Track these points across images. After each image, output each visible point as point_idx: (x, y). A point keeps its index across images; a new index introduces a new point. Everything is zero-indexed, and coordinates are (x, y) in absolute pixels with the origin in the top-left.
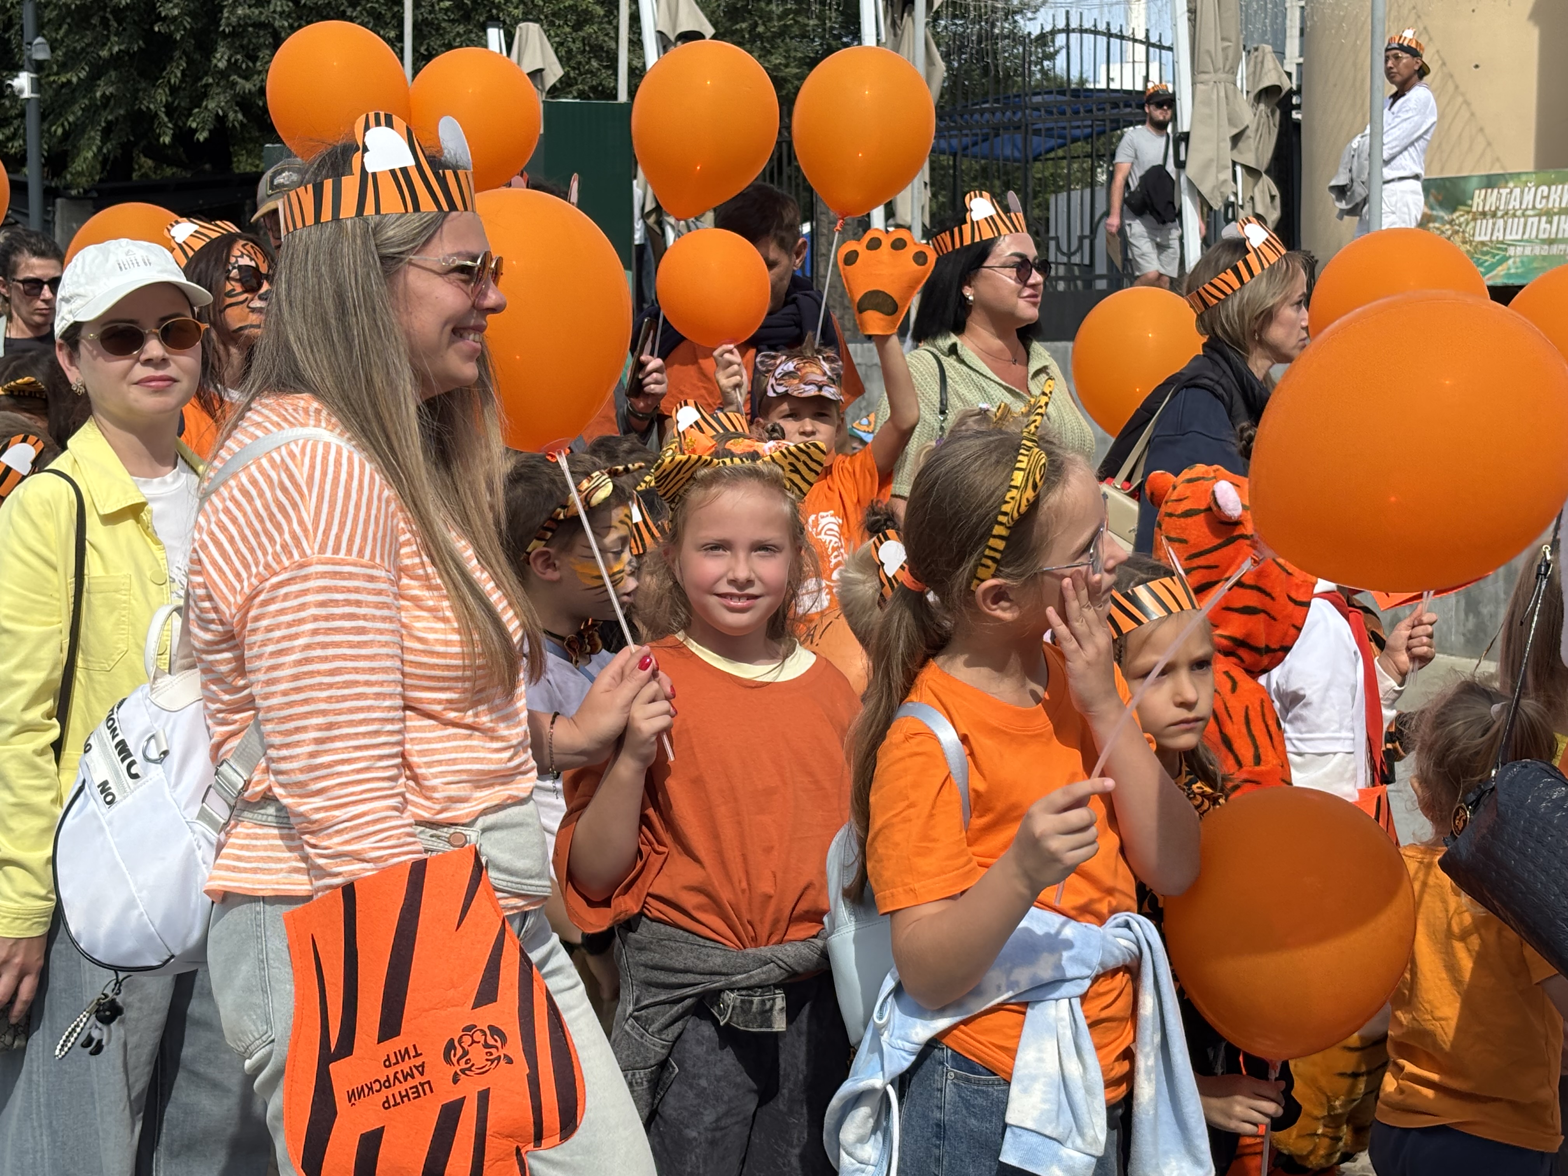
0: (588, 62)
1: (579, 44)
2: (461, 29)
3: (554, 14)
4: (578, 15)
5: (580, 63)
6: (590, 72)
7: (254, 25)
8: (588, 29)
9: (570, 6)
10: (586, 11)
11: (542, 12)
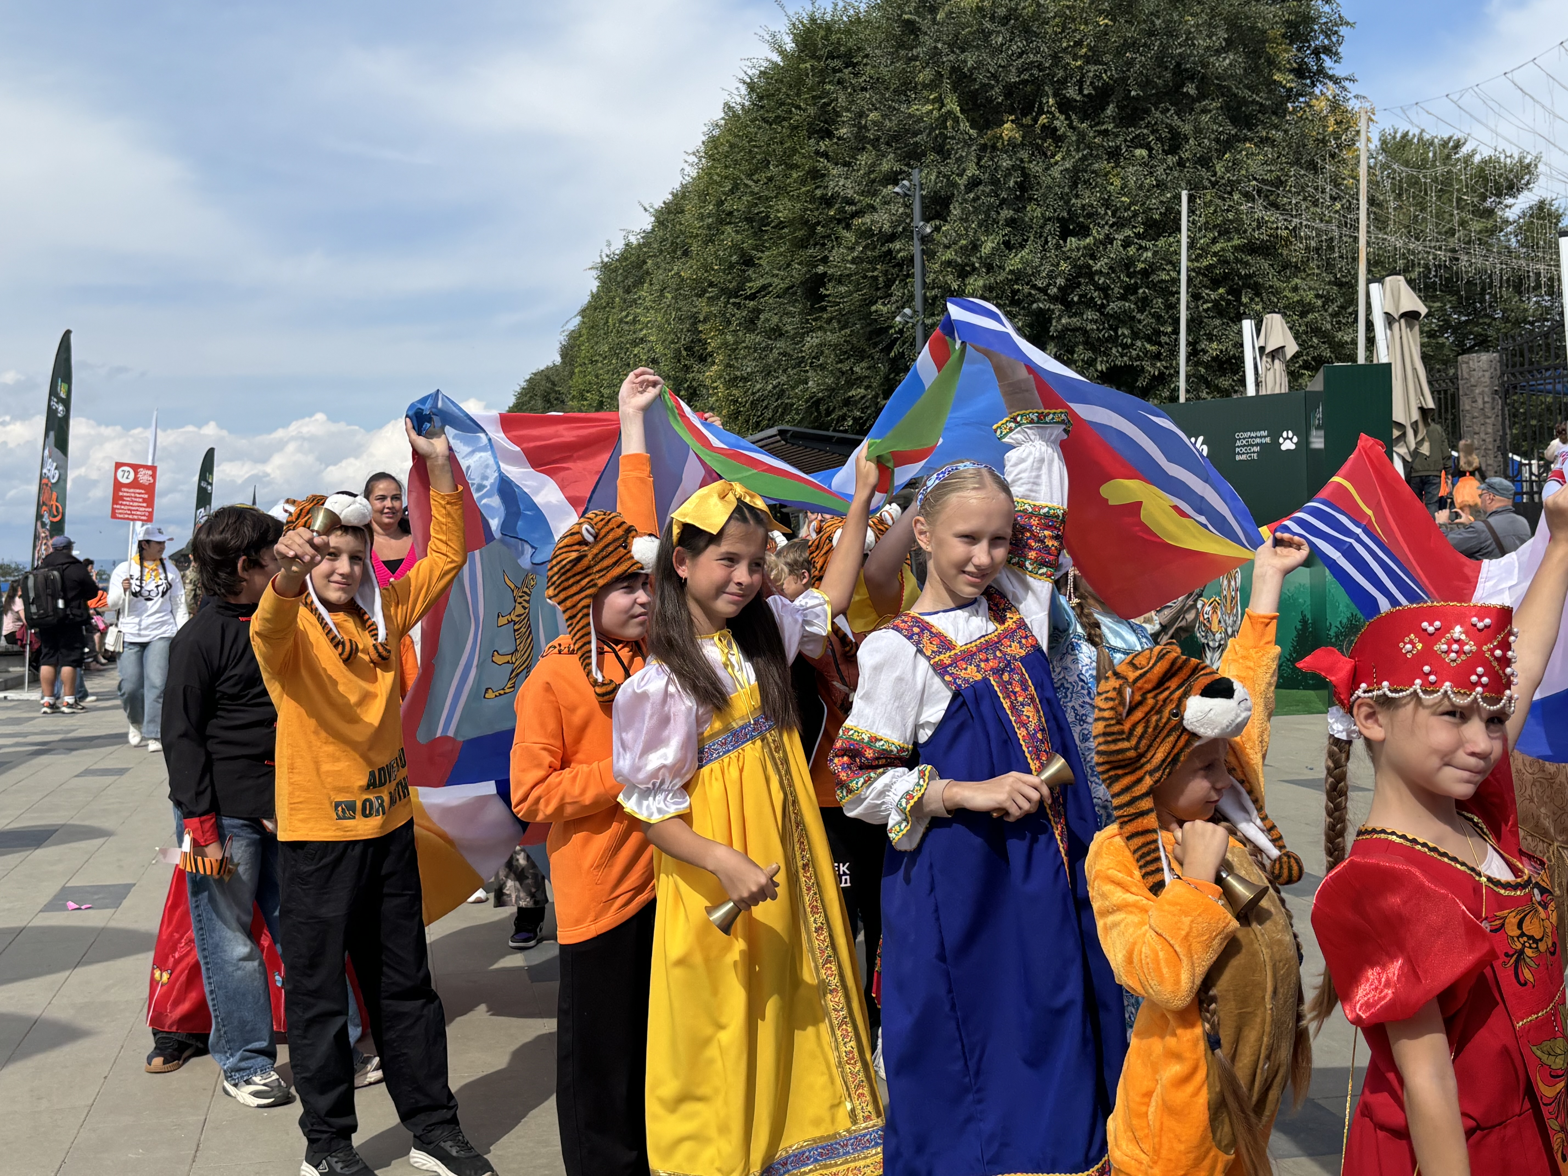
0: (1311, 340)
1: (1303, 328)
2: (1217, 322)
3: (1285, 308)
4: (1303, 307)
5: (1304, 341)
6: (1312, 346)
7: (1071, 330)
8: (1310, 316)
9: (1298, 301)
10: (1310, 303)
11: (1276, 306)
